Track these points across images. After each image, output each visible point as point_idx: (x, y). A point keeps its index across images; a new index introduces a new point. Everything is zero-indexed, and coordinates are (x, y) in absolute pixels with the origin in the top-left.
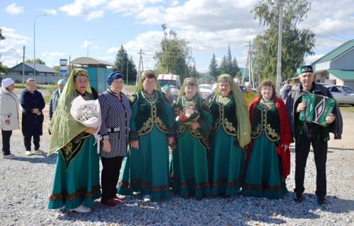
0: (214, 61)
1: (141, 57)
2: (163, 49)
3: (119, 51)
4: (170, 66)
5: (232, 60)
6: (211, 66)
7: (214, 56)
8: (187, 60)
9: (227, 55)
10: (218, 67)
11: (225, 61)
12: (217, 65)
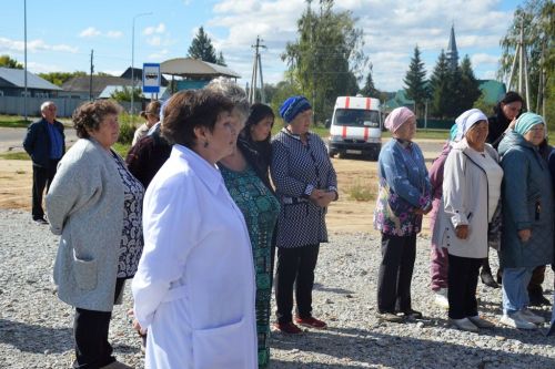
0: (416, 66)
1: (258, 56)
2: (305, 37)
3: (195, 41)
4: (318, 76)
5: (460, 62)
6: (409, 77)
7: (417, 53)
8: (352, 63)
9: (448, 51)
10: (428, 77)
11: (442, 65)
12: (423, 75)
